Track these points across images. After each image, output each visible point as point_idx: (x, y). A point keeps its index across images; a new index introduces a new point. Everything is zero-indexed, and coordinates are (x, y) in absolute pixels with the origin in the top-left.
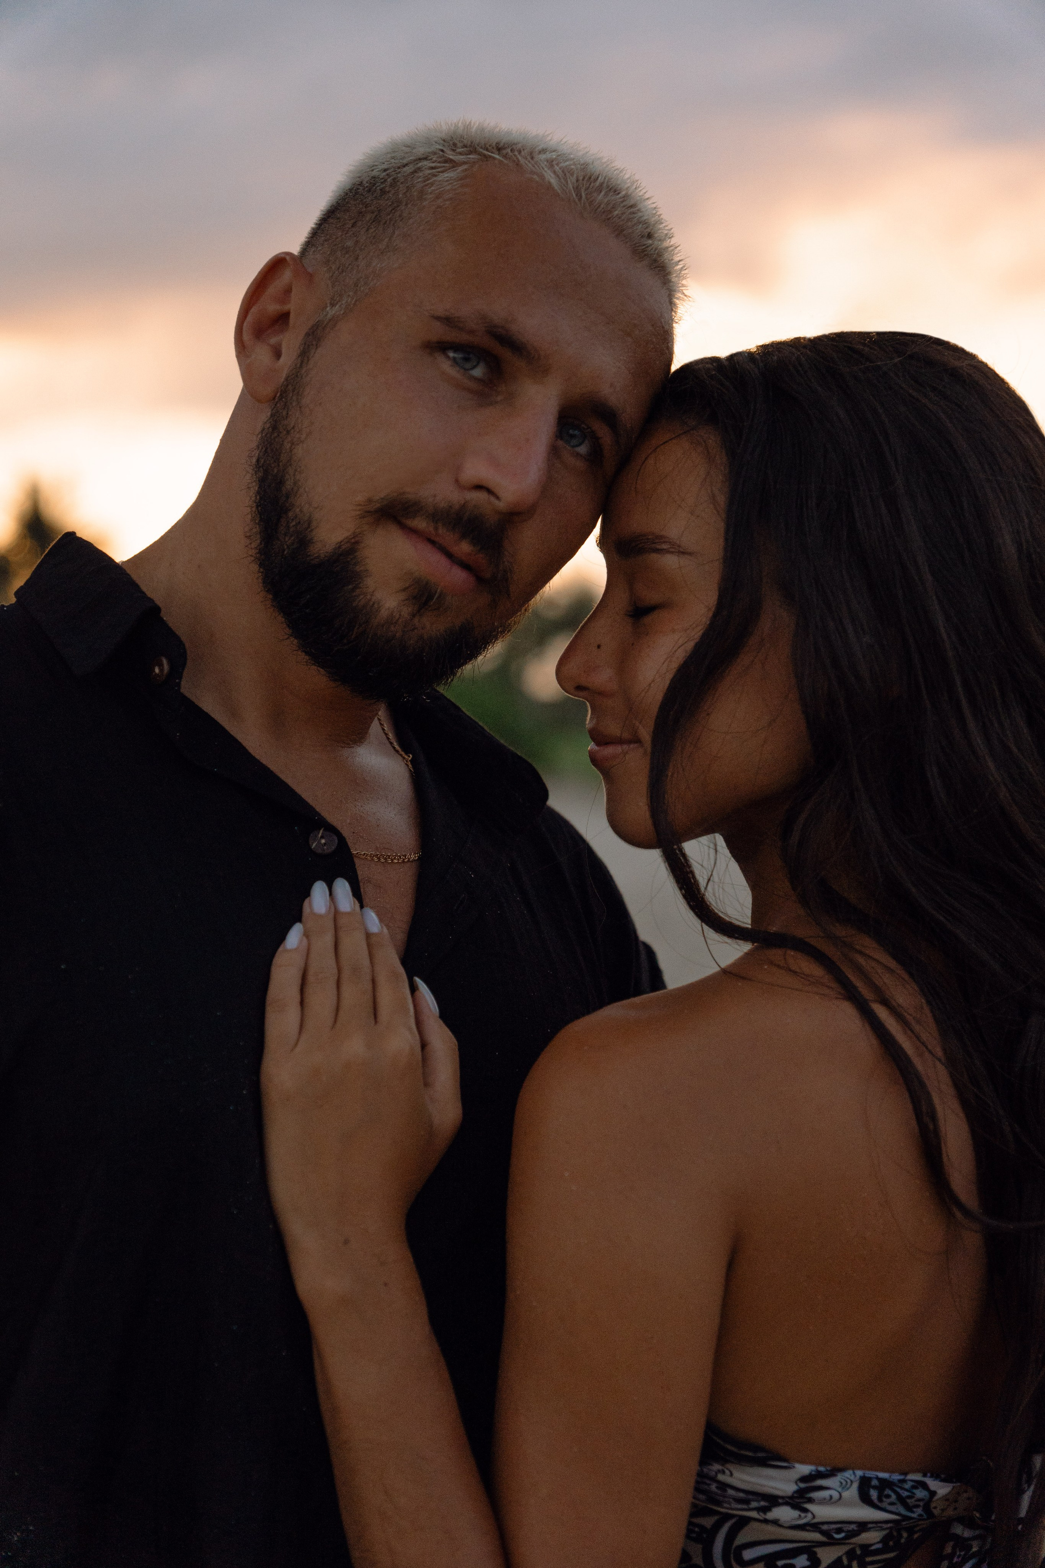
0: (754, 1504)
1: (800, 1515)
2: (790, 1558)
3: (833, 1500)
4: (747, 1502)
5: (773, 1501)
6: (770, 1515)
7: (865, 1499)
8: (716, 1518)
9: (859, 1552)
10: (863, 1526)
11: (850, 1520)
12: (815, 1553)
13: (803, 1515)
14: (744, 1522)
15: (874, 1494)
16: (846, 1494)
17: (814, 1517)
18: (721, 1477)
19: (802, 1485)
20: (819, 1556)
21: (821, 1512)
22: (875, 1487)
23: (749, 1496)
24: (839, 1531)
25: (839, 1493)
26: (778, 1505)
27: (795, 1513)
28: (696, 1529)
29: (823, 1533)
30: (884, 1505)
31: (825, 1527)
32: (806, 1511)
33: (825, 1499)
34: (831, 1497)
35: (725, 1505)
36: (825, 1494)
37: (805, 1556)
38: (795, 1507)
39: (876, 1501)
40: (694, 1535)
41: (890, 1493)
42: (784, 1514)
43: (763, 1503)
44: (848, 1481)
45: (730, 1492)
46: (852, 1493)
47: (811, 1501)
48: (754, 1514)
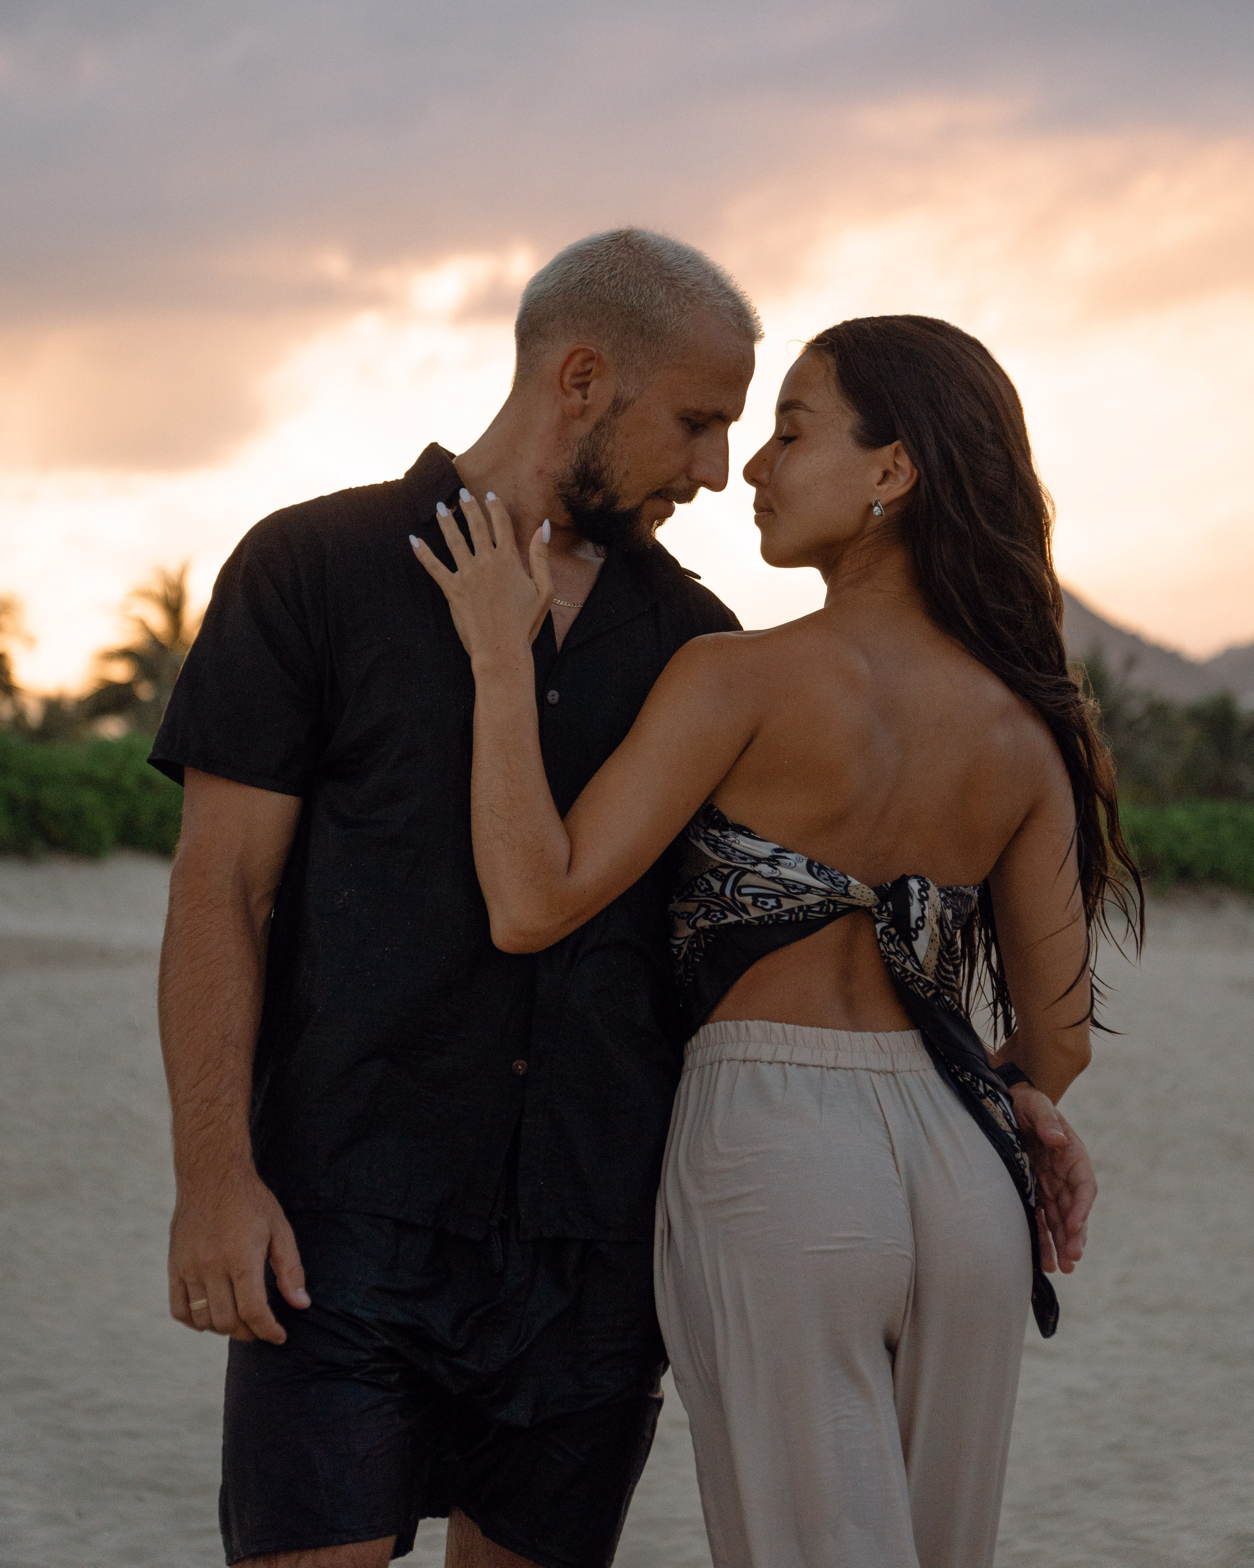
0: (749, 861)
1: (773, 871)
2: (766, 898)
3: (791, 866)
4: (745, 859)
5: (758, 860)
6: (757, 868)
7: (810, 870)
8: (731, 869)
9: (805, 908)
10: (808, 889)
11: (802, 882)
12: (780, 900)
13: (775, 871)
14: (744, 872)
15: (815, 870)
16: (799, 865)
17: (780, 874)
18: (734, 845)
19: (775, 854)
20: (782, 902)
21: (786, 873)
22: (816, 867)
23: (745, 856)
24: (795, 887)
25: (796, 863)
26: (761, 863)
27: (770, 869)
28: (720, 874)
29: (786, 886)
30: (821, 879)
31: (787, 882)
32: (776, 869)
33: (787, 864)
34: (790, 864)
35: (734, 860)
36: (788, 861)
37: (774, 900)
38: (771, 866)
39: (816, 874)
40: (719, 877)
41: (824, 872)
42: (764, 868)
43: (753, 861)
44: (801, 859)
45: (737, 853)
46: (803, 865)
47: (779, 864)
48: (748, 867)
